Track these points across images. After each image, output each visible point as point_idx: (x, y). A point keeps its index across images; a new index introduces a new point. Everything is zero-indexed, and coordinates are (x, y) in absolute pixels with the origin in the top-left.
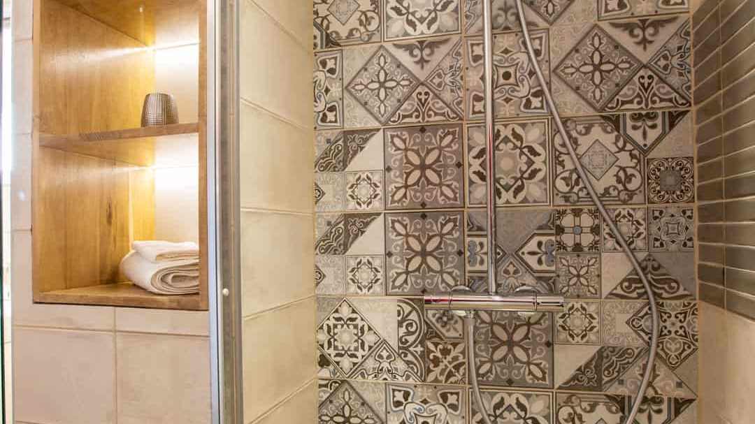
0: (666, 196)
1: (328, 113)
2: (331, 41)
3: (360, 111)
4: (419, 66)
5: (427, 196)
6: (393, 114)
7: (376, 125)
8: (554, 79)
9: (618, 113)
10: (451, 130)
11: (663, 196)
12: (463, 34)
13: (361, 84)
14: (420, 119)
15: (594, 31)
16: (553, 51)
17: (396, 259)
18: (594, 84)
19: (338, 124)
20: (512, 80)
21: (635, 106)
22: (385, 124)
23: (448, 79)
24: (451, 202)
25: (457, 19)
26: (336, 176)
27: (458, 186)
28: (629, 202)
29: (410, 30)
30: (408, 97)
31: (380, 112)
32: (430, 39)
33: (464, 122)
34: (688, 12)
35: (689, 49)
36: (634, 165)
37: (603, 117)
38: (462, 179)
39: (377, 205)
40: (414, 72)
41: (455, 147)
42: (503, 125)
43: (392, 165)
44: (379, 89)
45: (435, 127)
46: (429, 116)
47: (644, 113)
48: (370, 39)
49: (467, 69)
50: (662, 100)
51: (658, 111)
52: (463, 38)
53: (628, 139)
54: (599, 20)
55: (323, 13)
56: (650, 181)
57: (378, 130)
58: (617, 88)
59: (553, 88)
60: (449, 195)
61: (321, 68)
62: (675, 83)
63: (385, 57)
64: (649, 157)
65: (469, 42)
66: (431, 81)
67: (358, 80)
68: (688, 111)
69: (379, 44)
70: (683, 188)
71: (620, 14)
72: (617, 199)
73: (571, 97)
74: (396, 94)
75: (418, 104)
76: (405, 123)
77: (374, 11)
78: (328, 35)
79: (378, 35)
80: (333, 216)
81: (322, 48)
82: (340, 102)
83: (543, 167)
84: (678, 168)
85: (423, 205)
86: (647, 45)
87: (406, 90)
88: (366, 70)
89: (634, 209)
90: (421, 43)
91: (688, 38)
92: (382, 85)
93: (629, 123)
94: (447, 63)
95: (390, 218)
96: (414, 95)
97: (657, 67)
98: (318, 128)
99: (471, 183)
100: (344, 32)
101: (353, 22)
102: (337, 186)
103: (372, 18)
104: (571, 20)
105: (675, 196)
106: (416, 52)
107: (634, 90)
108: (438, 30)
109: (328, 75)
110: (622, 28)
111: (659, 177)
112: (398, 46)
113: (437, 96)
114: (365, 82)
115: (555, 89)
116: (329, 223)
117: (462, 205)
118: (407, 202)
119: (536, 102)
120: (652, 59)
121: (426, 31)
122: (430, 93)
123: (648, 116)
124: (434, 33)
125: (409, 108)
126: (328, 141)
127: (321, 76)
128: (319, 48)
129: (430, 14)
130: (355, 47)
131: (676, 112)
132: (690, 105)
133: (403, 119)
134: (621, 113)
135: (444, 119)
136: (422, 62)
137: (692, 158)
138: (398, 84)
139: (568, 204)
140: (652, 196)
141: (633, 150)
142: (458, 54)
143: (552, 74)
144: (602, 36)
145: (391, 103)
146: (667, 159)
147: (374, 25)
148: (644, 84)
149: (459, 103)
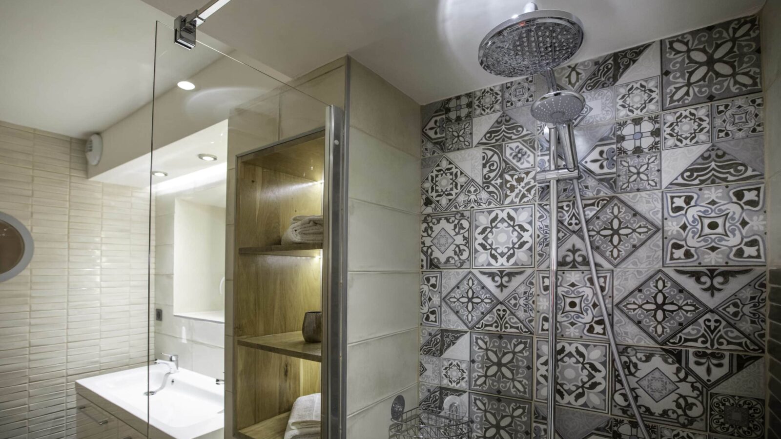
0: (731, 429)
1: (430, 315)
2: (433, 265)
3: (453, 317)
4: (499, 290)
5: (502, 386)
6: (478, 323)
7: (465, 328)
8: (617, 312)
9: (680, 348)
10: (523, 341)
11: (728, 429)
12: (536, 269)
13: (455, 297)
14: (499, 329)
15: (658, 275)
16: (618, 290)
17: (476, 426)
18: (656, 320)
19: (437, 324)
20: (577, 309)
21: (699, 344)
22: (472, 328)
23: (522, 302)
24: (521, 394)
25: (531, 256)
26: (435, 360)
27: (527, 383)
28: (689, 427)
29: (493, 261)
30: (490, 311)
31: (468, 319)
32: (508, 270)
33: (535, 337)
34: (765, 266)
35: (764, 300)
36: (696, 396)
37: (664, 350)
38: (530, 378)
39: (463, 385)
40: (495, 294)
41: (526, 354)
42: (568, 343)
43: (476, 358)
44: (468, 303)
45: (511, 337)
46: (506, 328)
47: (709, 352)
48: (462, 265)
49: (538, 295)
50: (729, 343)
51: (725, 353)
52: (535, 272)
53: (689, 372)
54: (663, 267)
55: (428, 243)
56: (713, 412)
57: (466, 332)
58: (681, 327)
59: (615, 319)
60: (520, 389)
61: (426, 283)
62: (745, 329)
63: (473, 280)
64: (713, 391)
65: (541, 275)
66: (508, 302)
67: (453, 295)
68: (761, 357)
69: (469, 270)
70: (751, 425)
71: (685, 263)
72: (676, 421)
73: (632, 329)
74: (481, 308)
75: (497, 318)
76: (486, 330)
77: (465, 245)
78: (431, 260)
79: (468, 263)
80: (432, 386)
81: (427, 268)
82: (439, 309)
83: (603, 381)
84: (746, 406)
85: (499, 392)
86: (715, 291)
87: (488, 306)
88: (458, 288)
89: (694, 434)
90: (501, 272)
91: (764, 290)
92: (470, 300)
93: (692, 359)
94: (522, 289)
95: (473, 396)
96: (495, 310)
97: (726, 313)
98: (423, 324)
99: (538, 383)
100: (443, 259)
101: (450, 252)
102: (436, 367)
103: (464, 250)
104: (635, 264)
105: (741, 431)
106: (497, 278)
107: (699, 331)
108: (516, 264)
109: (431, 288)
110: (688, 275)
111: (723, 411)
112: (483, 273)
113: (512, 314)
114: (458, 296)
115: (618, 320)
116: (429, 391)
117: (531, 398)
118: (486, 388)
119: (598, 329)
120: (720, 305)
121: (505, 263)
122: (507, 310)
123: (713, 355)
124: (511, 265)
125: (490, 319)
126: (430, 334)
127: (426, 288)
128: (425, 268)
129: (509, 251)
130: (451, 270)
131: (745, 356)
132: (763, 352)
133: (485, 327)
134: (684, 349)
135: (518, 331)
136: (501, 286)
137: (763, 401)
138: (482, 301)
139: (626, 416)
140: (715, 426)
141: (695, 382)
142: (532, 283)
143: (615, 308)
144: (666, 281)
145: (476, 314)
146: (734, 396)
147: (465, 256)
148: (710, 326)
149: (531, 321)
